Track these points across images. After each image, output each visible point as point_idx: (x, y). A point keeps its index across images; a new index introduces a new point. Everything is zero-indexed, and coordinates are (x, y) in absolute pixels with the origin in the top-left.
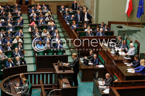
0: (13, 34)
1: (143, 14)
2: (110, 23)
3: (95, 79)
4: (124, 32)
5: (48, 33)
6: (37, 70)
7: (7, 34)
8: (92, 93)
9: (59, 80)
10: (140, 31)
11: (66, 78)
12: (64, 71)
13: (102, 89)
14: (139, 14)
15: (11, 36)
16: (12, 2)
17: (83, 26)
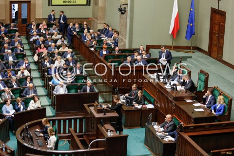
0: (15, 64)
1: (194, 34)
2: (148, 48)
3: (148, 124)
4: (181, 58)
5: (63, 62)
6: (56, 114)
7: (7, 65)
8: (142, 142)
9: (99, 126)
10: (191, 57)
11: (108, 123)
12: (105, 114)
13: (161, 137)
14: (189, 35)
15: (13, 68)
16: (3, 20)
17: (113, 52)
